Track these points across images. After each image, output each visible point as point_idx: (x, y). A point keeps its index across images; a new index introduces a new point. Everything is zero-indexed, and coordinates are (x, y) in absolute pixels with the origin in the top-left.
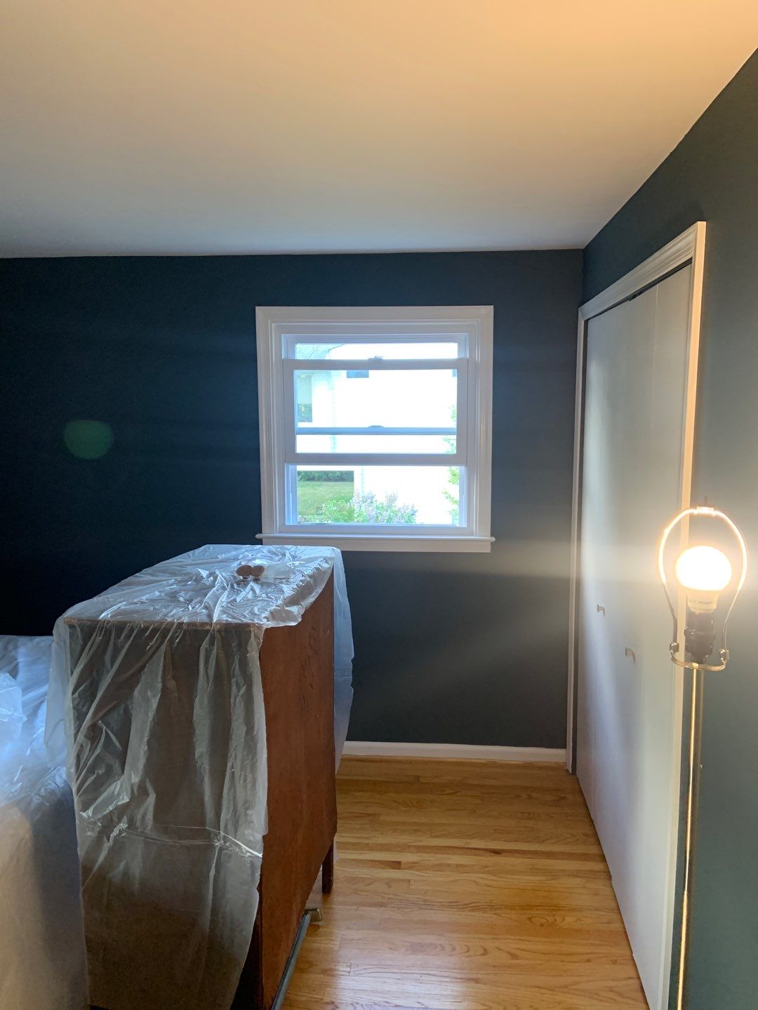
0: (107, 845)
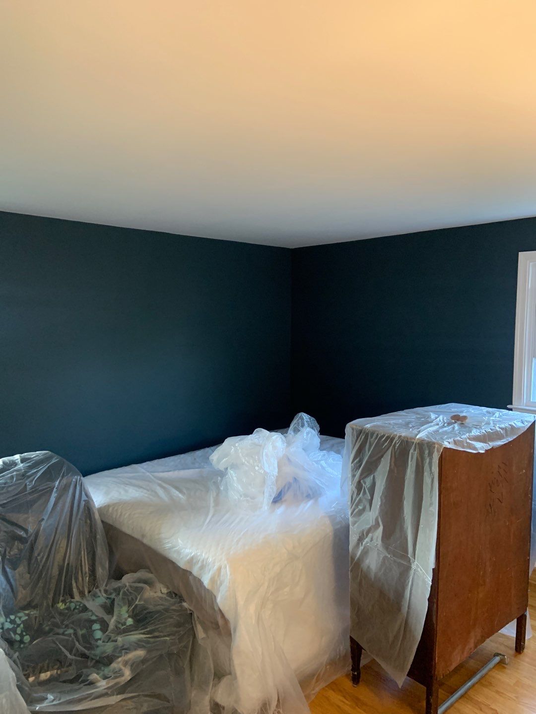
0: (361, 548)
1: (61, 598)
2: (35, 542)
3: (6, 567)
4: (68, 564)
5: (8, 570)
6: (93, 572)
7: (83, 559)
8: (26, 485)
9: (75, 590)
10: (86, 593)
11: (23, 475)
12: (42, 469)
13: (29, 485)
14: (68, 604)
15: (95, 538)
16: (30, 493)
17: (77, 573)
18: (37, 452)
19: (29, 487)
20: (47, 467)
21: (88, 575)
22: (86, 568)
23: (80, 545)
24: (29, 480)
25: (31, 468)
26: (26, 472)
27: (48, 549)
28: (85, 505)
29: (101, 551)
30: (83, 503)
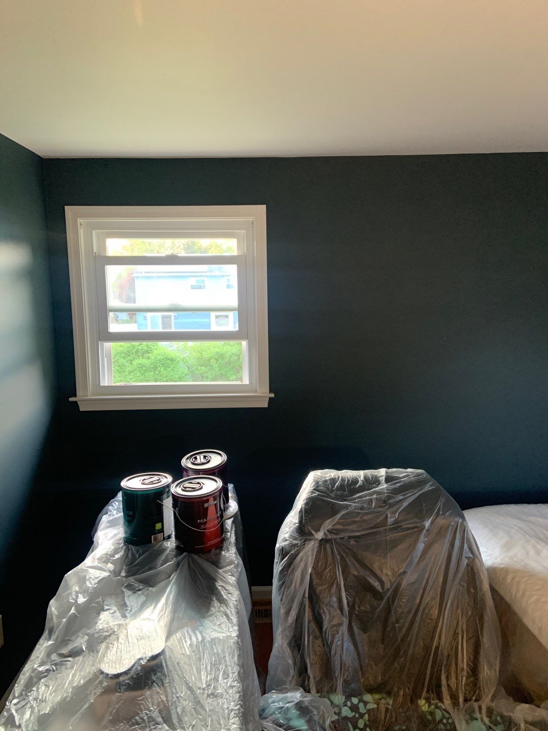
1: (424, 694)
2: (393, 601)
3: (353, 624)
4: (437, 648)
5: (356, 629)
6: (474, 670)
7: (460, 647)
8: (387, 516)
9: (444, 689)
10: (461, 700)
11: (385, 502)
12: (411, 497)
13: (391, 517)
14: (433, 707)
15: (481, 618)
16: (391, 530)
17: (448, 666)
18: (409, 470)
19: (390, 520)
20: (417, 495)
21: (465, 673)
22: (464, 662)
23: (458, 623)
24: (391, 510)
25: (396, 491)
26: (389, 498)
27: (411, 616)
28: (468, 565)
29: (489, 641)
30: (465, 562)
